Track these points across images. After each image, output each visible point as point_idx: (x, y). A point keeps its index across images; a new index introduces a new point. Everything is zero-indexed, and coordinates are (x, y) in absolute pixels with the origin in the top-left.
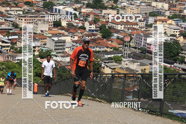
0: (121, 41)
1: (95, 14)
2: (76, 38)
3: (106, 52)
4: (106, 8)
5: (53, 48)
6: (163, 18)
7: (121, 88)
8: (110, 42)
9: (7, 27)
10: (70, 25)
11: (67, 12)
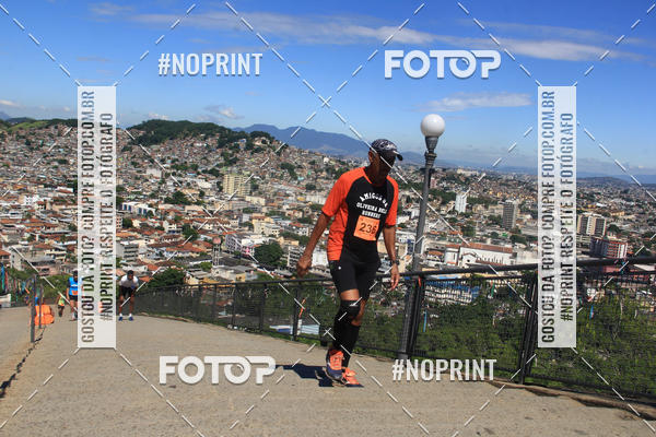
0: (210, 244)
1: (176, 211)
2: (152, 242)
3: (191, 259)
4: (189, 204)
5: (122, 255)
6: (259, 215)
7: (211, 303)
8: (196, 246)
9: (62, 231)
10: (144, 226)
11: (140, 210)
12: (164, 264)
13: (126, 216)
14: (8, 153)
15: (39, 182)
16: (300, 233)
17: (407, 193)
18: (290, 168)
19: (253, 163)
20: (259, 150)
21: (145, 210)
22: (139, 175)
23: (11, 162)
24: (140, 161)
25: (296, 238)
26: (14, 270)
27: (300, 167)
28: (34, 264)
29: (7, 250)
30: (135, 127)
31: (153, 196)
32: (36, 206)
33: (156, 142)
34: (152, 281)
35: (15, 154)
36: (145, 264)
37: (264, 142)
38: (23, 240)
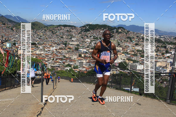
6: (120, 53)
9: (62, 57)
11: (84, 51)
12: (91, 68)
13: (80, 53)
14: (47, 35)
15: (55, 43)
16: (133, 59)
17: (170, 46)
18: (130, 38)
19: (118, 37)
20: (120, 33)
21: (85, 51)
22: (84, 41)
23: (48, 38)
24: (84, 37)
25: (132, 60)
26: (49, 68)
27: (133, 38)
28: (54, 67)
29: (47, 63)
30: (82, 27)
31: (88, 47)
32: (55, 50)
33: (89, 31)
34: (87, 73)
35: (49, 35)
36: (85, 68)
37: (122, 30)
38: (51, 60)
